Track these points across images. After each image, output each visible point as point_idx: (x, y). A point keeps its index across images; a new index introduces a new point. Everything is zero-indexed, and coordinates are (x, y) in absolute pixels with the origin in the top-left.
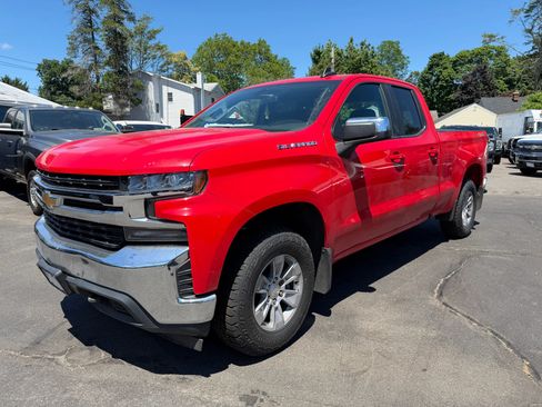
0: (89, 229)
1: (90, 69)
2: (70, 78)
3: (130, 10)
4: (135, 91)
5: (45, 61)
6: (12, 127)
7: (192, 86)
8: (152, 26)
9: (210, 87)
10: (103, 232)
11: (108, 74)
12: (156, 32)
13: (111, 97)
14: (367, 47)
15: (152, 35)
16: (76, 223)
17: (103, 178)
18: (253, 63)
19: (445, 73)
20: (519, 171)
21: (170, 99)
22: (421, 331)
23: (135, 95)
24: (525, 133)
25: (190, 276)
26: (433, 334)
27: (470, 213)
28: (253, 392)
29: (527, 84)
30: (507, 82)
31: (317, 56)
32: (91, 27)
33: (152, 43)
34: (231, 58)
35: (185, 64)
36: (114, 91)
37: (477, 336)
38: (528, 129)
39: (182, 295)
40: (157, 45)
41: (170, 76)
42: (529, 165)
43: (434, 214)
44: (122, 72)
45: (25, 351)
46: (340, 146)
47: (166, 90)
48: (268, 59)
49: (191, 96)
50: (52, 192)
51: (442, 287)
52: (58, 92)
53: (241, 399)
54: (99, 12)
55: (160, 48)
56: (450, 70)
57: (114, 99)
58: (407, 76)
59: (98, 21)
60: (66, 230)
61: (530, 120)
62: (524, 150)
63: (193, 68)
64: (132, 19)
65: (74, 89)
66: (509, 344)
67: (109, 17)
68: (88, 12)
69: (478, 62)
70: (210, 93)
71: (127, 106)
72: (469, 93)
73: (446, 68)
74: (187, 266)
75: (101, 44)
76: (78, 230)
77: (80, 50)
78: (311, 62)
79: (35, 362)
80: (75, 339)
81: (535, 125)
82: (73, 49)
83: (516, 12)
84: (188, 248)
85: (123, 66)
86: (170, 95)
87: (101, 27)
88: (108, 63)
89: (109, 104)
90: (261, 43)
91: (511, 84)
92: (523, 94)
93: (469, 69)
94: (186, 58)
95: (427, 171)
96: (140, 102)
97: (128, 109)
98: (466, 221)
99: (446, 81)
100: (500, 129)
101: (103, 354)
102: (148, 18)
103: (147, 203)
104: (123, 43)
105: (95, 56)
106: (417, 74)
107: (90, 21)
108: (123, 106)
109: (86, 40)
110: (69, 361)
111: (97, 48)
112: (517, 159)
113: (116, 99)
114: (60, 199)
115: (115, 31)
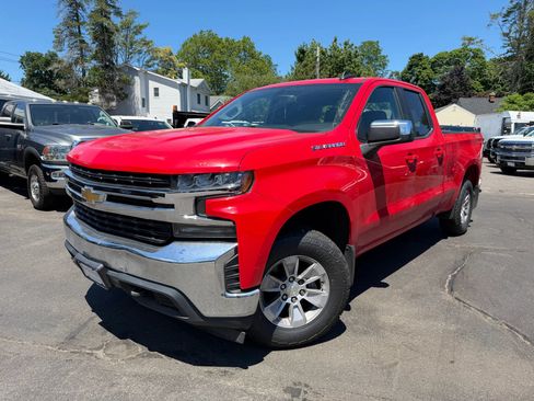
0: (134, 225)
1: (76, 63)
2: (56, 71)
3: (117, 5)
4: (121, 85)
5: (28, 54)
6: (13, 121)
7: (179, 81)
8: (138, 22)
9: (195, 82)
10: (150, 228)
11: (95, 69)
12: (141, 27)
13: (97, 91)
14: (350, 47)
15: (138, 30)
16: (120, 219)
17: (153, 176)
18: (238, 60)
19: (424, 73)
20: (499, 170)
21: (157, 94)
22: (440, 325)
23: (121, 89)
24: (503, 134)
25: (237, 271)
26: (453, 328)
27: (467, 211)
28: (295, 384)
29: (502, 85)
30: (483, 83)
31: (302, 55)
32: (78, 21)
33: (138, 37)
34: (216, 54)
35: (171, 60)
36: (100, 85)
37: (493, 329)
38: (505, 130)
39: (229, 290)
40: (142, 40)
41: (157, 72)
42: (509, 164)
43: (437, 212)
44: (109, 66)
45: (61, 346)
46: (364, 147)
47: (152, 85)
48: (252, 56)
49: (178, 91)
50: (96, 188)
51: (451, 283)
52: (40, 85)
53: (285, 391)
54: (86, 6)
55: (146, 44)
56: (429, 71)
57: (100, 93)
58: (388, 76)
59: (84, 15)
60: (106, 226)
61: (507, 121)
62: (504, 150)
63: (178, 64)
64: (118, 13)
65: (60, 83)
66: (525, 337)
67: (97, 11)
68: (75, 5)
69: (455, 64)
70: (196, 89)
71: (113, 100)
72: (448, 93)
73: (425, 68)
74: (235, 261)
75: (88, 38)
76: (120, 226)
77: (66, 43)
78: (295, 59)
79: (75, 357)
80: (109, 334)
81: (513, 126)
82: (59, 42)
83: (494, 17)
84: (236, 244)
85: (109, 61)
86: (156, 89)
87: (88, 21)
88: (94, 57)
89: (95, 98)
90: (246, 40)
91: (487, 85)
92: (499, 96)
93: (446, 70)
94: (171, 54)
95: (435, 171)
96: (126, 96)
97: (114, 104)
98: (464, 219)
99: (426, 81)
100: (479, 129)
101: (141, 349)
102: (133, 13)
103: (197, 200)
104: (110, 37)
105: (81, 49)
106: (397, 74)
107: (77, 15)
108: (109, 100)
109: (72, 34)
110: (108, 355)
111: (83, 42)
112: (498, 158)
113: (102, 93)
114: (103, 195)
115: (102, 25)
